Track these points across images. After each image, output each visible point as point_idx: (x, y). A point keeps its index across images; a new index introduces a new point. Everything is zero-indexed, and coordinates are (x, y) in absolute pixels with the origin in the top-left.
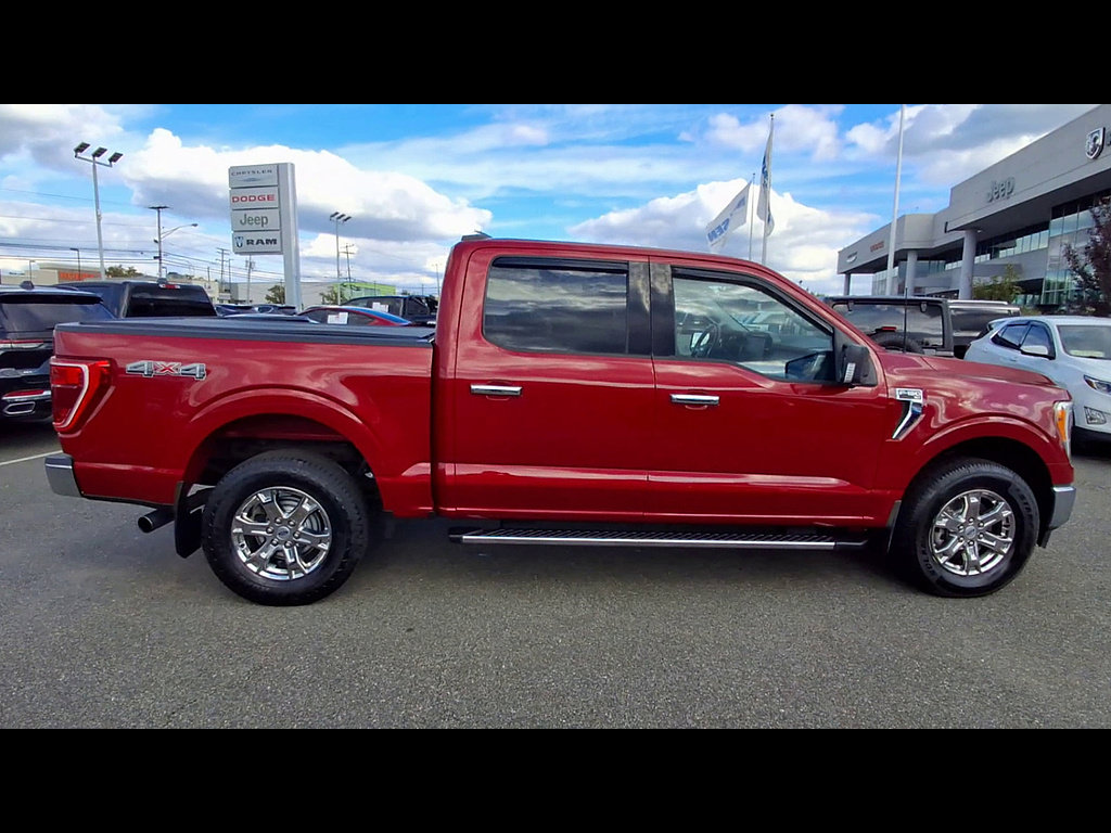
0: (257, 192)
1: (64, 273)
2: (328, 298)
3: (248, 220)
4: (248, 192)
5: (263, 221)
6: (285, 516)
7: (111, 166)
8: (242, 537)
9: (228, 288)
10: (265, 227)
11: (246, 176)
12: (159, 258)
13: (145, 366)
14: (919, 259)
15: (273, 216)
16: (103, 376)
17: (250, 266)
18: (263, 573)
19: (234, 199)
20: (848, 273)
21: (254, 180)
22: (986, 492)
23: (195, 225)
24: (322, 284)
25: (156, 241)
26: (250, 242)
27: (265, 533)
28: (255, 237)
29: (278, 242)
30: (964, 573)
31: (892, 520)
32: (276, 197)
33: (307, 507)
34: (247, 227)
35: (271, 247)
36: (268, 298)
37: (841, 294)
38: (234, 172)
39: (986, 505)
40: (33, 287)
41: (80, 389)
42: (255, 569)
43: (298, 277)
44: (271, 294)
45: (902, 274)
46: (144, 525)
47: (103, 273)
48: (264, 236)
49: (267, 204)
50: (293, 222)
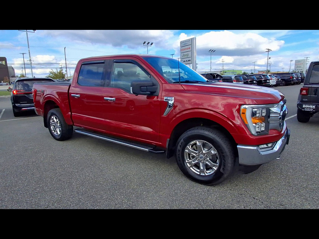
0: (186, 47)
3: (184, 55)
4: (184, 48)
5: (187, 55)
7: (151, 46)
10: (188, 57)
11: (184, 43)
15: (190, 53)
19: (181, 50)
26: (184, 61)
29: (191, 61)
32: (191, 48)
34: (184, 57)
35: (189, 62)
38: (181, 43)
48: (188, 59)
49: (189, 50)
50: (195, 54)
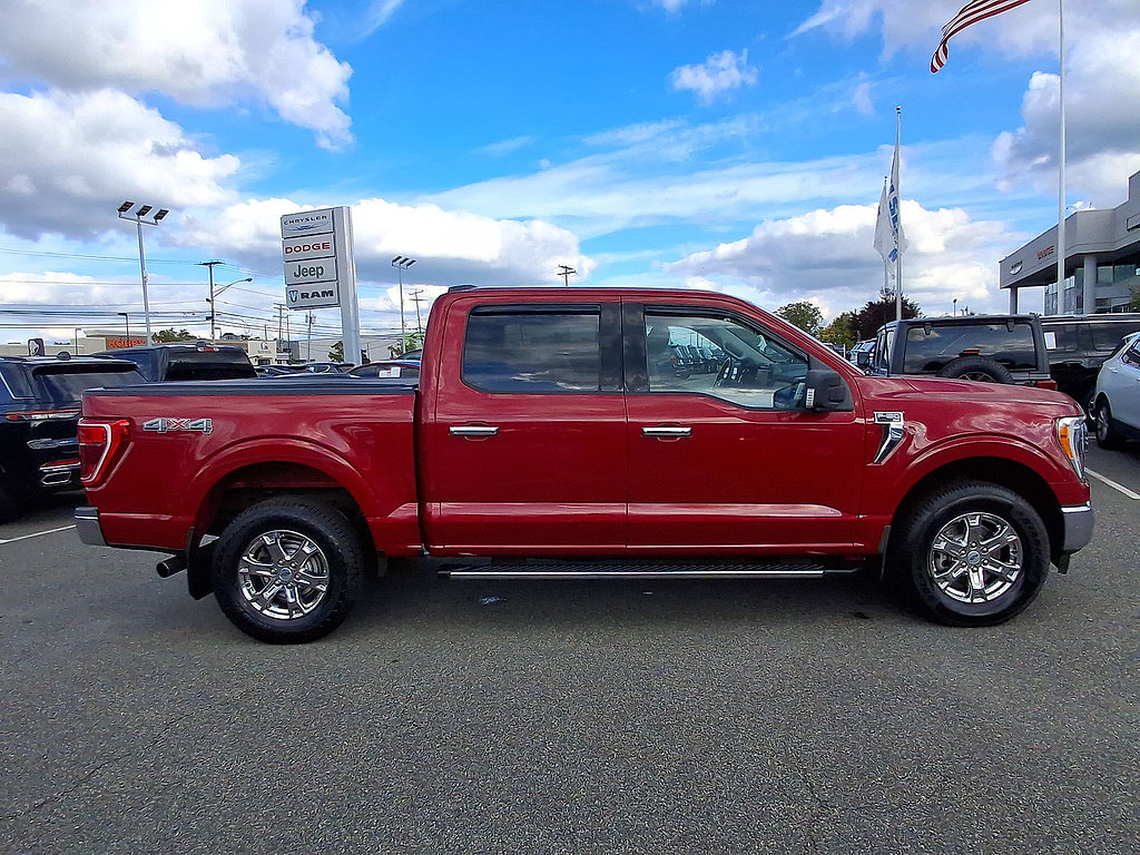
0: (311, 241)
1: (111, 340)
2: (397, 351)
3: (302, 272)
4: (301, 242)
5: (318, 271)
6: (288, 558)
7: (156, 224)
8: (248, 577)
9: (288, 347)
10: (321, 278)
12: (212, 317)
13: (159, 423)
14: (1098, 265)
15: (328, 265)
16: (123, 436)
17: (311, 320)
18: (265, 612)
19: (287, 250)
20: (1014, 288)
21: (306, 228)
22: (987, 515)
23: (249, 280)
24: (390, 337)
25: (208, 300)
26: (304, 296)
27: (268, 574)
28: (310, 289)
29: (335, 293)
30: (968, 600)
31: (882, 547)
32: (332, 245)
33: (307, 550)
34: (298, 280)
35: (328, 300)
36: (331, 355)
37: (1007, 313)
38: (286, 221)
39: (989, 529)
40: (70, 357)
41: (104, 447)
42: (259, 608)
43: (357, 331)
44: (335, 351)
45: (1079, 284)
46: (162, 570)
47: (149, 338)
48: (320, 288)
49: (322, 252)
50: (351, 270)
